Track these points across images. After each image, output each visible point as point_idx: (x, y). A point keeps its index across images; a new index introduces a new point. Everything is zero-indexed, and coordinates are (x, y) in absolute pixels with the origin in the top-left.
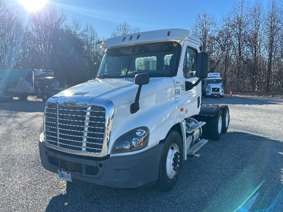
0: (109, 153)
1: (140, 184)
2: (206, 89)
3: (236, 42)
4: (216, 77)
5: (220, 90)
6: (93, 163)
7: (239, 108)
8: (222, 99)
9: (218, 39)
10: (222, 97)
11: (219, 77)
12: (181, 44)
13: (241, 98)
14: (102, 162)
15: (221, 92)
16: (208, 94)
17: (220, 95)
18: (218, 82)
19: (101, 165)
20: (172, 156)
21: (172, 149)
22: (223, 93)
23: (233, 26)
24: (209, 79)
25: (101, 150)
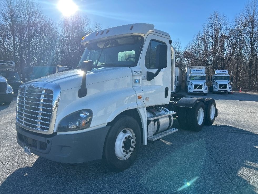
0: (55, 131)
1: (80, 161)
2: (214, 85)
3: (248, 40)
4: (224, 74)
5: (227, 87)
6: (43, 140)
7: (241, 104)
8: (229, 95)
9: (229, 37)
10: (229, 93)
11: (227, 73)
12: (145, 37)
13: (249, 95)
14: (49, 139)
15: (228, 89)
16: (215, 90)
17: (228, 92)
18: (226, 78)
19: (48, 142)
20: (122, 139)
21: (125, 132)
22: (231, 90)
23: (246, 25)
24: (216, 76)
25: (49, 128)
